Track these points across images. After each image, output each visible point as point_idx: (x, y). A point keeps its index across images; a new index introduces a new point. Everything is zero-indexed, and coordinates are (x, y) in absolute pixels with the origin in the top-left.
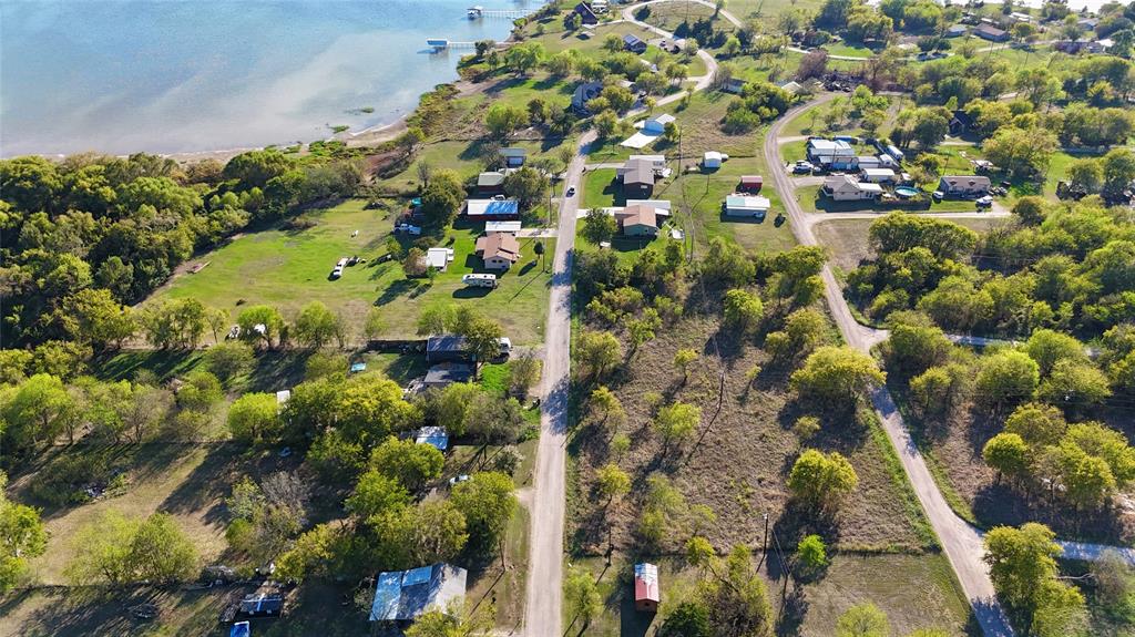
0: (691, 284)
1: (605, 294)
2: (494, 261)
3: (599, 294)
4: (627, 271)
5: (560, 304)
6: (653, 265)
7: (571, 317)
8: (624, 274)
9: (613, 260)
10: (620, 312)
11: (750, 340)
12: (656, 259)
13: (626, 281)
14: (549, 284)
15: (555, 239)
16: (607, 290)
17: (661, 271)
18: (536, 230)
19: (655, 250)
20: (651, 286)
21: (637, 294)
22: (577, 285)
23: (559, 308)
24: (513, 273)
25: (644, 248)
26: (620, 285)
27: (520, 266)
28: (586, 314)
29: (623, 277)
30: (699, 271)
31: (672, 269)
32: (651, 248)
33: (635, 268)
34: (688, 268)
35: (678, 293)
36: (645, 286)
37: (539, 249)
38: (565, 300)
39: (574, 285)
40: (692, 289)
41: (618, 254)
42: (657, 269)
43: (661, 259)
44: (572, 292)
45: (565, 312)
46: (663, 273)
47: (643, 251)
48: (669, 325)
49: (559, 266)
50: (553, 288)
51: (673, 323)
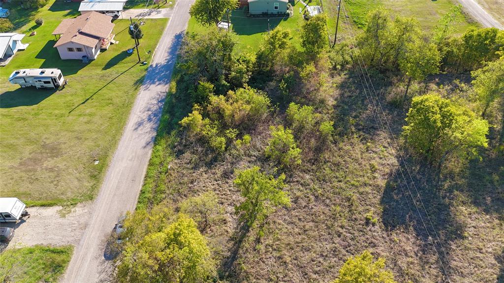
0: (338, 79)
1: (214, 99)
2: (70, 50)
3: (203, 100)
4: (247, 62)
5: (145, 116)
6: (286, 52)
7: (156, 141)
8: (243, 67)
9: (227, 46)
10: (232, 133)
11: (460, 188)
12: (289, 42)
13: (246, 78)
14: (140, 82)
15: (165, 21)
16: (217, 93)
17: (297, 61)
18: (146, 10)
19: (289, 30)
20: (283, 85)
21: (261, 99)
22: (178, 83)
23: (140, 124)
24: (97, 65)
25: (272, 28)
26: (236, 84)
27: (110, 55)
28: (180, 134)
29: (240, 72)
30: (348, 58)
31: (312, 57)
32: (282, 28)
33: (260, 57)
34: (333, 54)
35: (321, 95)
36: (273, 84)
37: (135, 33)
38: (155, 108)
39: (174, 84)
40: (342, 86)
41: (235, 38)
42: (291, 58)
43: (296, 43)
44: (169, 94)
45: (147, 132)
46: (300, 64)
47: (271, 32)
48: (311, 155)
49: (160, 56)
50: (142, 87)
51: (318, 150)
